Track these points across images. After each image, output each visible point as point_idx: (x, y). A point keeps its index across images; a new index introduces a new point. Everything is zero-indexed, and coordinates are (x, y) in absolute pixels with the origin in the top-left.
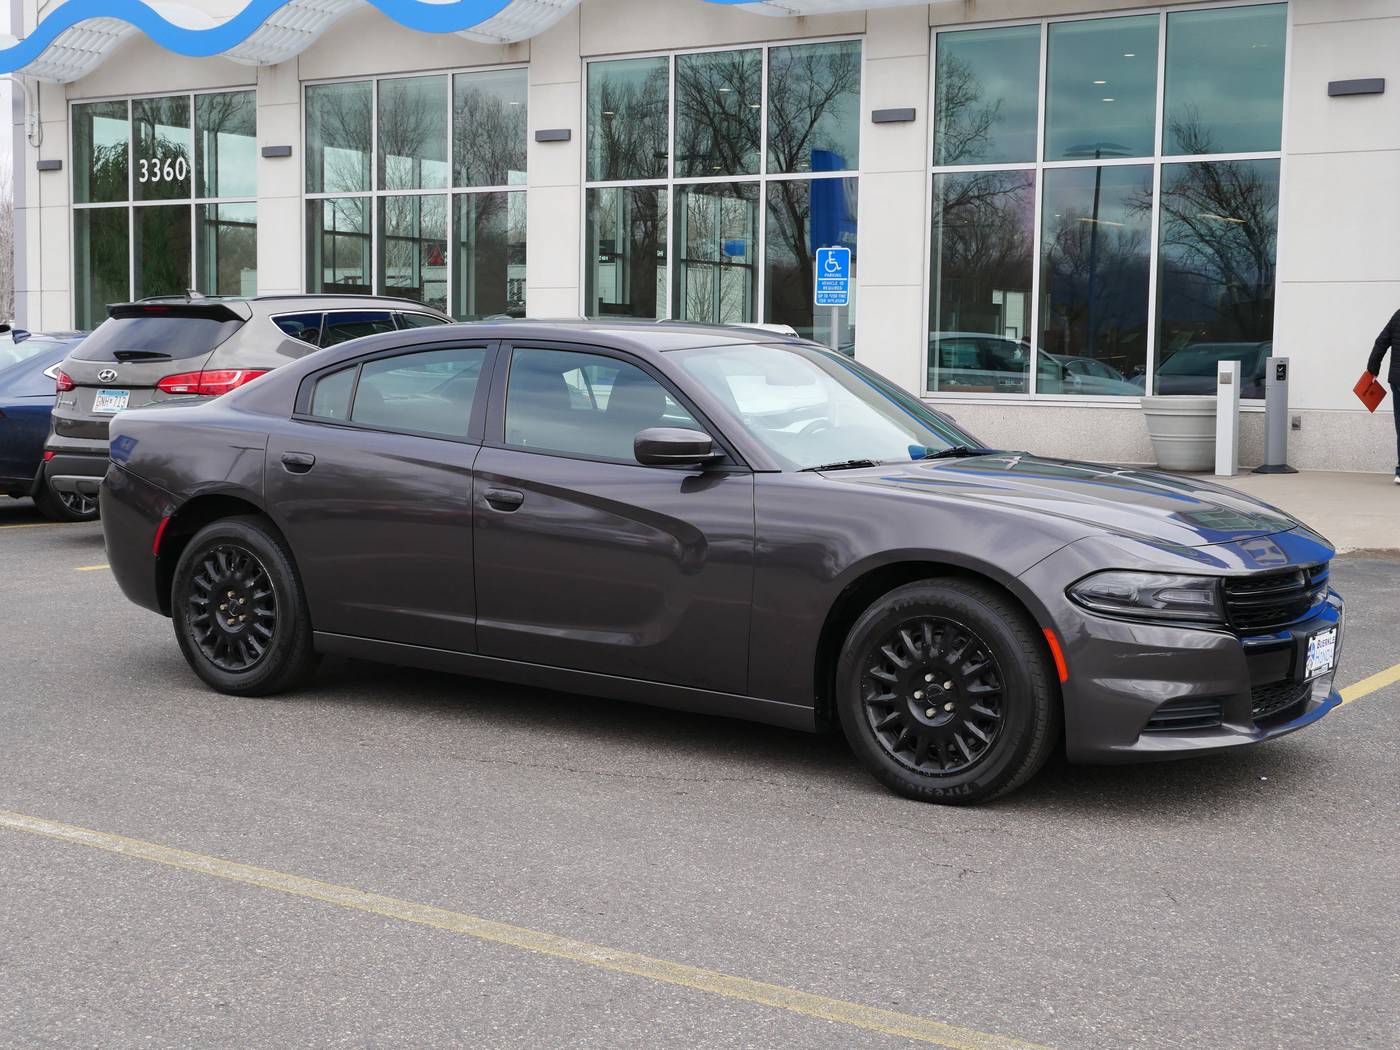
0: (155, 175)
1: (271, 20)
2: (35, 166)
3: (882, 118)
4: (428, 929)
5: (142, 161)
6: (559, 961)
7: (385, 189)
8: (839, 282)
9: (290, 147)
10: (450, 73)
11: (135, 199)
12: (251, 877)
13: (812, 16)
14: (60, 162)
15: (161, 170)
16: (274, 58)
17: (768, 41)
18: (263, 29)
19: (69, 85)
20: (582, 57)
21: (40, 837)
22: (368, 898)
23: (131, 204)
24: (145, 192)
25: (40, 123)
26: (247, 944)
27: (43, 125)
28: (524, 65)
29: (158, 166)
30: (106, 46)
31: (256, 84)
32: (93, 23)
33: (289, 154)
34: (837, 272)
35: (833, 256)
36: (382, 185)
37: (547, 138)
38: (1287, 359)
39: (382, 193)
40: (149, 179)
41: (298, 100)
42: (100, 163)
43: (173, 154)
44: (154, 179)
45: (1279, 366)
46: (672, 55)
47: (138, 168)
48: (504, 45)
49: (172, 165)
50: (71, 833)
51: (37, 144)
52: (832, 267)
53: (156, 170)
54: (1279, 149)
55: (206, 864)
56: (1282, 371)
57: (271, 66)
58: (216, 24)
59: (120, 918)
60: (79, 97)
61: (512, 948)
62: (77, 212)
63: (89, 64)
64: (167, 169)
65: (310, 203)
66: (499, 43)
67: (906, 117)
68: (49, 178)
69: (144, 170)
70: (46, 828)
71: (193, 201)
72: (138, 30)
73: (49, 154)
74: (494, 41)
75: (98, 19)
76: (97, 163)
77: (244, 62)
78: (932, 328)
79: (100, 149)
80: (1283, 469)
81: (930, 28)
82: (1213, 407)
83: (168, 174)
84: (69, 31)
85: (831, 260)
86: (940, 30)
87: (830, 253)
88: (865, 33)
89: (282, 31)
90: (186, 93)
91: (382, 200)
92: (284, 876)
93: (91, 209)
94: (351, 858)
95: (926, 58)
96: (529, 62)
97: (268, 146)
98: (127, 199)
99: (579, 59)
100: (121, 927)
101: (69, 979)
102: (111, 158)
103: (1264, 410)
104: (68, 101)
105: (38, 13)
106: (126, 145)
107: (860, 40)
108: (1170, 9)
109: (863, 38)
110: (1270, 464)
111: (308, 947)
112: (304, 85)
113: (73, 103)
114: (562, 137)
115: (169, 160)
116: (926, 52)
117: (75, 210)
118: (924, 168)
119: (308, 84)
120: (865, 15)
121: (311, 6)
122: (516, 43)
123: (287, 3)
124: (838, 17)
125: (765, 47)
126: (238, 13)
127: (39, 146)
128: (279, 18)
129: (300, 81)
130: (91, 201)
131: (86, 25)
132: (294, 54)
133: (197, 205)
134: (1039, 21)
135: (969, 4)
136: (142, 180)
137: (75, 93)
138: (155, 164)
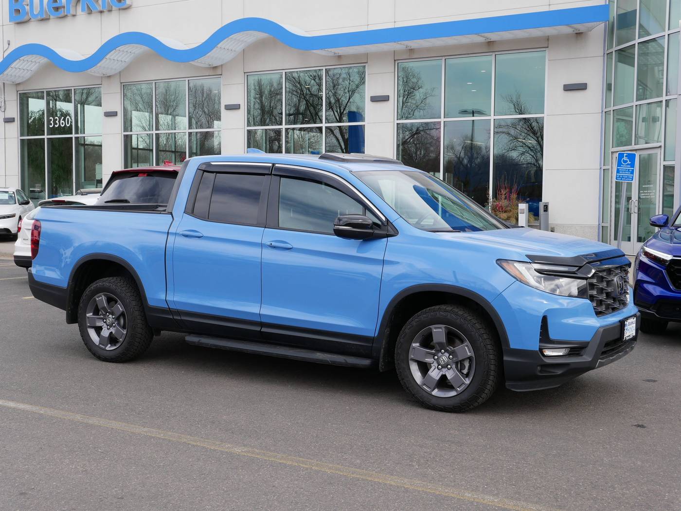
0: (56, 124)
1: (108, 57)
2: (2, 120)
3: (374, 99)
4: (170, 441)
5: (50, 118)
6: (222, 452)
7: (159, 130)
9: (117, 112)
10: (187, 79)
11: (47, 135)
12: (97, 422)
13: (344, 55)
14: (14, 118)
15: (59, 122)
16: (109, 73)
17: (325, 66)
18: (104, 60)
19: (19, 84)
20: (244, 73)
21: (9, 408)
22: (146, 429)
23: (46, 137)
24: (52, 131)
25: (5, 101)
26: (95, 448)
28: (219, 76)
29: (58, 120)
30: (34, 67)
31: (101, 84)
32: (29, 57)
33: (116, 115)
36: (157, 129)
37: (229, 108)
38: (548, 203)
39: (157, 132)
40: (54, 126)
41: (120, 91)
42: (32, 119)
43: (65, 115)
44: (56, 126)
45: (545, 206)
46: (284, 72)
47: (49, 121)
48: (211, 68)
49: (64, 120)
50: (21, 406)
53: (57, 122)
54: (544, 113)
55: (78, 417)
56: (546, 208)
57: (108, 76)
58: (83, 58)
59: (42, 439)
60: (22, 90)
61: (204, 447)
62: (22, 141)
63: (27, 75)
64: (61, 121)
65: (126, 137)
66: (208, 66)
67: (385, 99)
68: (9, 126)
69: (52, 122)
70: (12, 404)
71: (73, 136)
72: (49, 61)
73: (9, 115)
74: (206, 66)
76: (30, 119)
77: (96, 74)
79: (32, 113)
81: (395, 60)
83: (62, 124)
84: (18, 60)
86: (399, 61)
88: (367, 63)
89: (112, 61)
90: (71, 88)
91: (158, 136)
92: (111, 421)
93: (28, 139)
94: (138, 414)
95: (393, 73)
96: (221, 75)
97: (107, 111)
98: (44, 135)
100: (43, 442)
101: (21, 463)
102: (37, 117)
103: (538, 224)
104: (17, 92)
105: (4, 52)
106: (43, 110)
108: (496, 53)
109: (366, 65)
111: (120, 448)
112: (122, 84)
113: (20, 92)
114: (236, 107)
115: (63, 118)
116: (394, 71)
117: (21, 139)
118: (393, 121)
119: (124, 84)
120: (367, 55)
121: (125, 50)
122: (216, 67)
123: (115, 49)
124: (355, 56)
125: (324, 68)
126: (93, 53)
127: (4, 111)
128: (112, 55)
129: (121, 83)
130: (28, 135)
131: (25, 58)
132: (118, 71)
133: (75, 137)
134: (441, 58)
135: (411, 51)
136: (51, 126)
137: (21, 88)
138: (56, 120)
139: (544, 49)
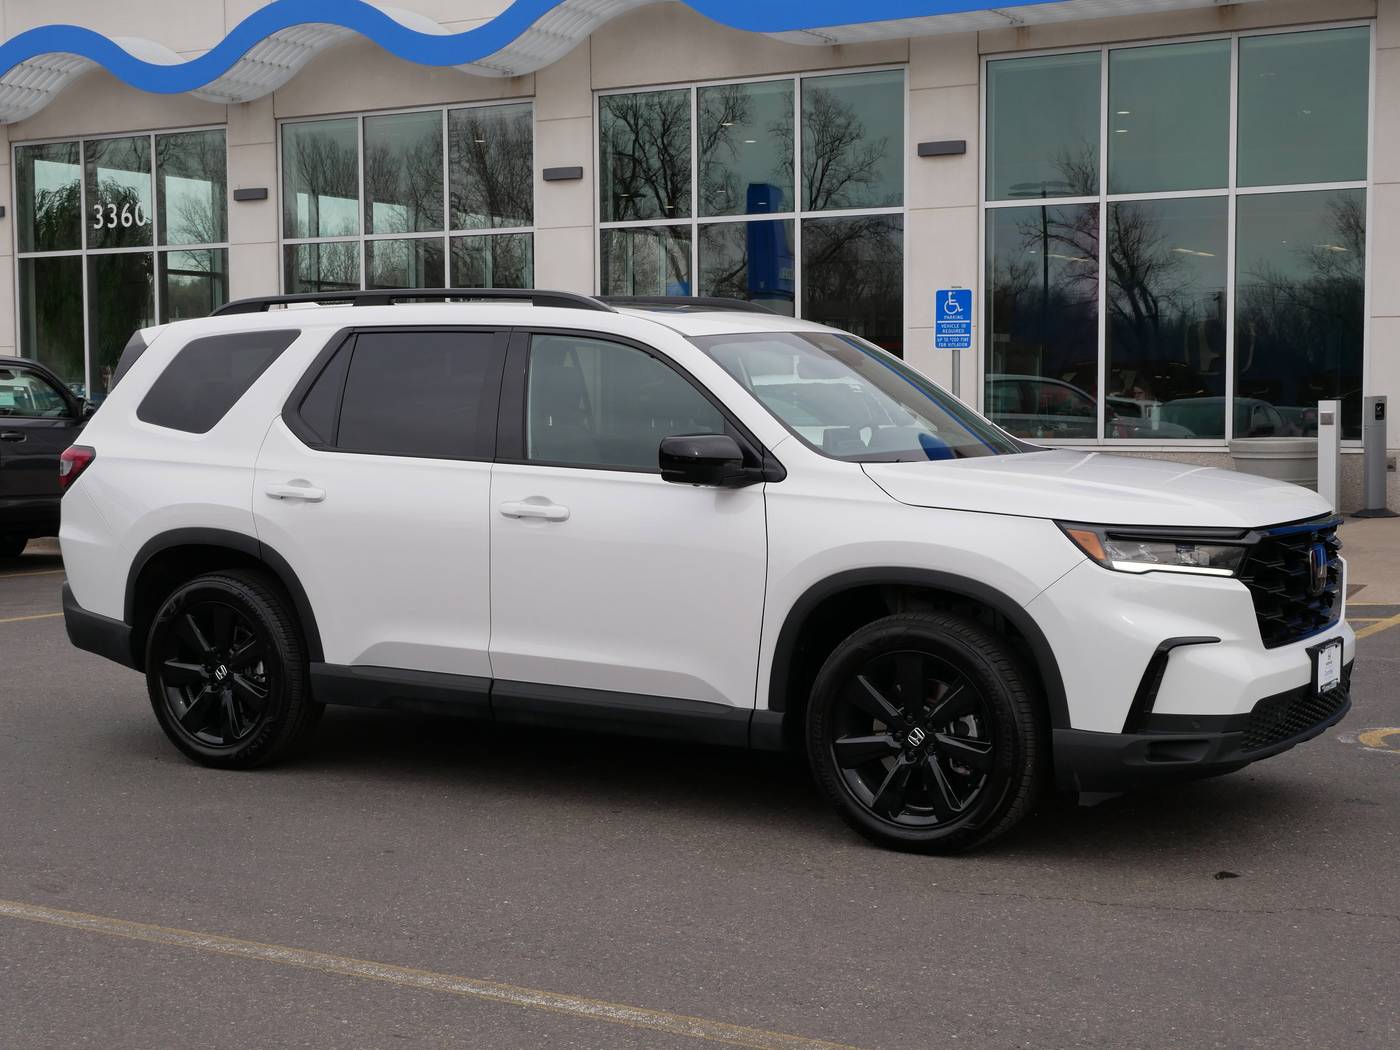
0: (112, 221)
1: (249, 55)
3: (927, 151)
5: (96, 207)
7: (372, 233)
8: (960, 324)
9: (266, 190)
10: (445, 109)
11: (88, 248)
13: (847, 45)
14: (4, 208)
15: (119, 215)
16: (248, 95)
17: (800, 72)
18: (241, 63)
19: (15, 125)
20: (593, 91)
23: (84, 252)
24: (101, 238)
28: (529, 100)
29: (115, 212)
30: (54, 84)
31: (226, 123)
32: (45, 59)
33: (265, 197)
35: (953, 297)
36: (369, 230)
37: (554, 176)
38: (1385, 397)
39: (369, 237)
40: (105, 225)
41: (272, 138)
42: (44, 209)
43: (126, 199)
44: (110, 226)
45: (1378, 405)
46: (694, 87)
47: (92, 213)
48: (507, 78)
49: (131, 211)
50: (615, 1012)
53: (113, 215)
54: (1365, 179)
56: (1380, 410)
57: (243, 103)
58: (180, 60)
60: (23, 138)
62: (23, 262)
63: (36, 103)
64: (124, 215)
65: (289, 249)
66: (501, 76)
67: (956, 149)
69: (99, 216)
71: (155, 249)
72: (95, 64)
74: (497, 74)
75: (49, 56)
76: (40, 208)
77: (216, 99)
78: (987, 371)
79: (44, 195)
80: (1383, 513)
81: (979, 55)
82: (1314, 449)
83: (127, 219)
84: (18, 67)
86: (990, 58)
88: (908, 62)
89: (259, 66)
90: (147, 133)
91: (369, 245)
93: (36, 259)
95: (976, 88)
97: (241, 188)
98: (80, 248)
99: (591, 93)
102: (56, 204)
103: (1362, 451)
104: (10, 143)
106: (76, 187)
107: (903, 70)
108: (1242, 34)
109: (906, 66)
110: (1370, 508)
112: (280, 122)
113: (17, 145)
114: (572, 175)
115: (127, 205)
116: (976, 81)
117: (20, 259)
118: (975, 203)
119: (284, 121)
120: (907, 44)
121: (291, 40)
122: (519, 77)
123: (268, 36)
124: (876, 47)
125: (797, 78)
126: (213, 47)
128: (258, 52)
129: (276, 119)
130: (36, 250)
131: (36, 61)
132: (269, 91)
133: (160, 253)
134: (1099, 48)
135: (1022, 31)
136: (96, 227)
137: (19, 134)
138: (111, 210)
139: (1366, 22)
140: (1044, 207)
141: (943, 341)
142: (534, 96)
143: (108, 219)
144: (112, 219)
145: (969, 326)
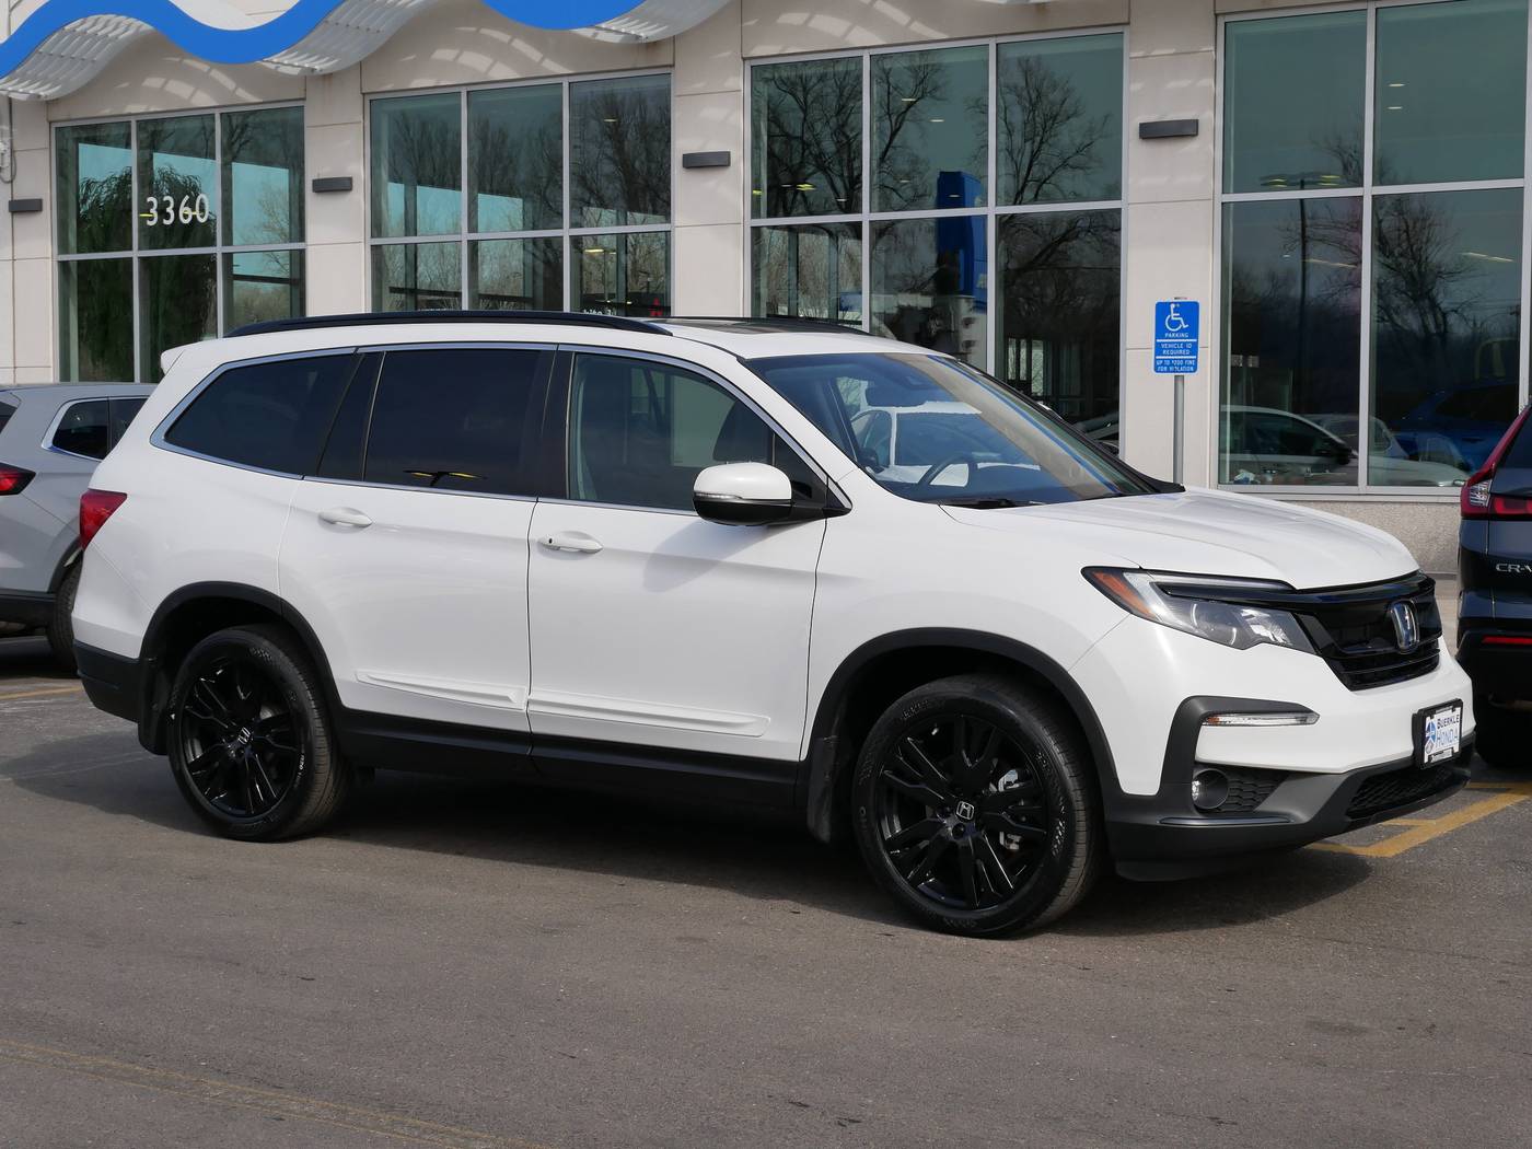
0: (168, 217)
1: (331, 18)
2: (6, 207)
3: (1150, 132)
5: (149, 199)
7: (477, 231)
8: (1185, 344)
9: (351, 179)
10: (566, 82)
13: (1055, 4)
14: (40, 201)
15: (176, 210)
16: (328, 65)
17: (996, 36)
18: (322, 27)
19: (54, 102)
20: (744, 59)
23: (135, 254)
24: (153, 237)
25: (13, 152)
27: (17, 154)
28: (667, 70)
29: (172, 205)
30: (100, 55)
31: (304, 99)
32: (90, 23)
33: (349, 188)
34: (1182, 330)
35: (1176, 310)
36: (473, 228)
37: (694, 162)
39: (474, 236)
40: (160, 221)
41: (361, 119)
42: (89, 201)
43: (186, 190)
44: (166, 222)
46: (867, 55)
47: (146, 208)
48: (641, 44)
49: (191, 204)
51: (9, 179)
52: (1174, 324)
53: (169, 210)
57: (325, 76)
58: (256, 23)
60: (66, 117)
62: (64, 266)
63: (80, 76)
64: (183, 210)
65: (376, 249)
66: (633, 42)
68: (26, 223)
69: (153, 211)
71: (218, 250)
72: (153, 29)
73: (25, 191)
74: (627, 40)
75: (95, 19)
76: (84, 201)
77: (289, 71)
78: (1222, 401)
79: (89, 185)
81: (1216, 15)
83: (186, 215)
84: (59, 33)
85: (1173, 316)
87: (1173, 306)
88: (1128, 24)
89: (343, 30)
90: (211, 112)
91: (473, 246)
93: (79, 261)
95: (1212, 55)
97: (321, 177)
98: (131, 249)
99: (741, 62)
102: (104, 196)
104: (50, 123)
105: (11, 10)
106: (129, 175)
107: (1122, 33)
109: (1126, 30)
112: (368, 98)
113: (58, 125)
114: (717, 162)
115: (187, 197)
116: (1212, 48)
117: (59, 262)
118: (1210, 196)
119: (373, 97)
122: (656, 43)
124: (1090, 4)
125: (992, 43)
127: (12, 182)
128: (343, 13)
129: (364, 94)
130: (79, 251)
131: (80, 24)
132: (356, 60)
133: (225, 255)
134: (1362, 6)
136: (150, 223)
137: (60, 114)
138: (168, 203)
140: (1302, 200)
141: (1163, 365)
142: (672, 66)
143: (163, 213)
144: (168, 214)
145: (1195, 345)
